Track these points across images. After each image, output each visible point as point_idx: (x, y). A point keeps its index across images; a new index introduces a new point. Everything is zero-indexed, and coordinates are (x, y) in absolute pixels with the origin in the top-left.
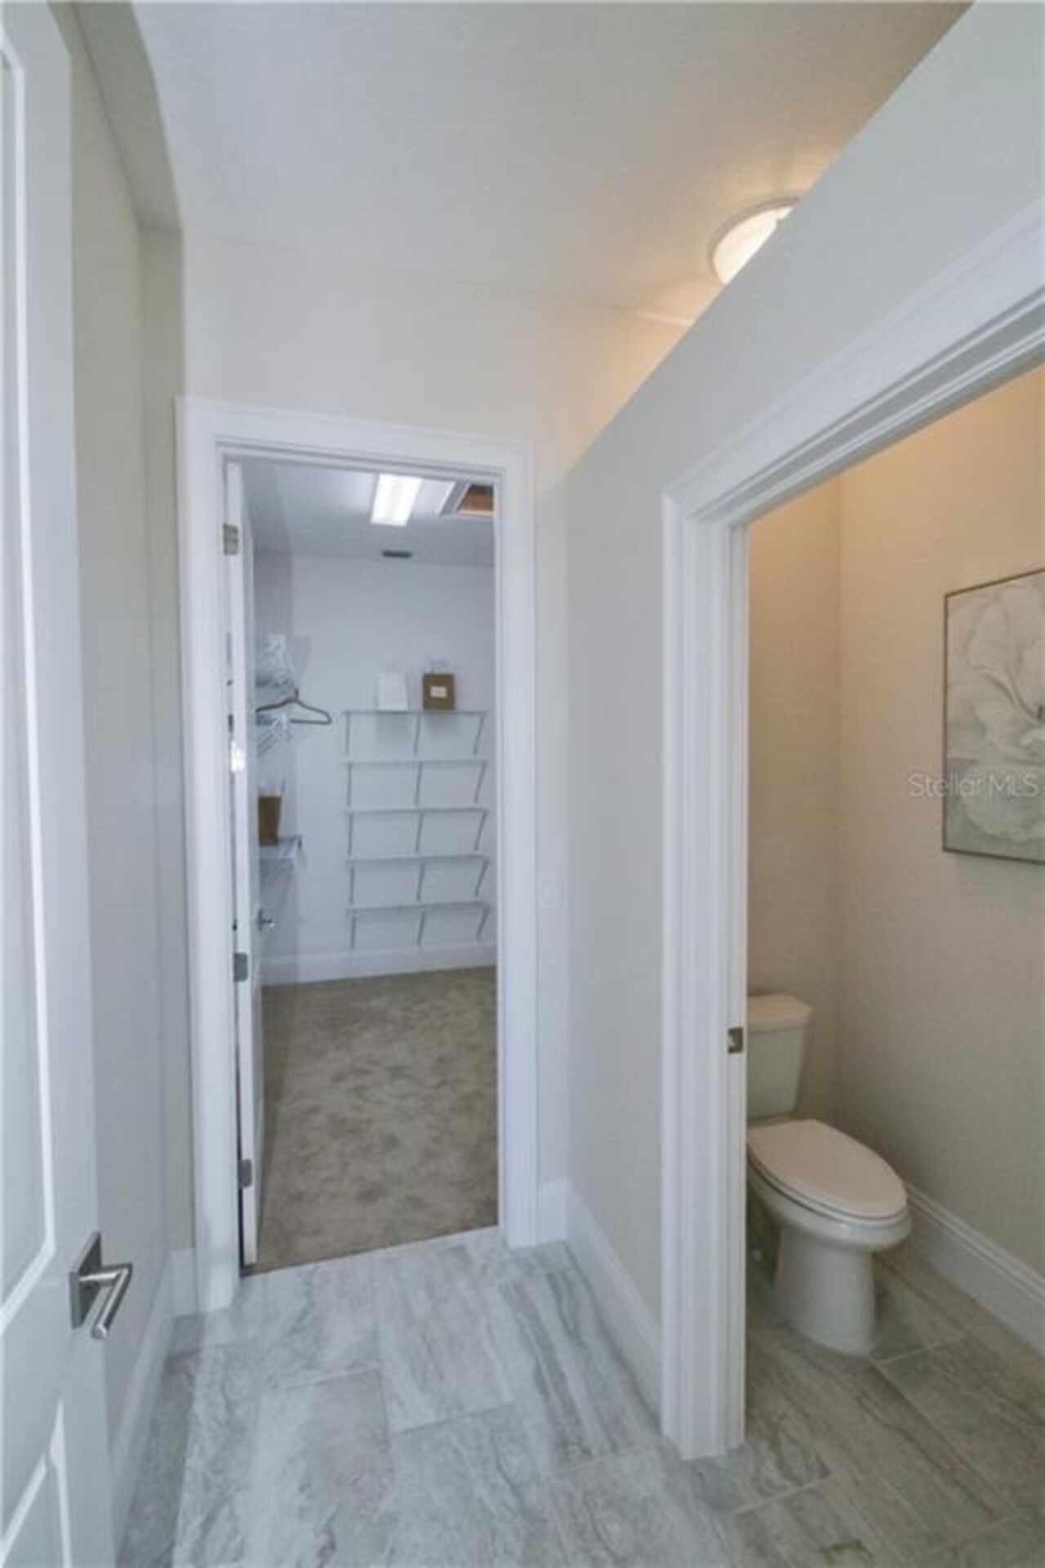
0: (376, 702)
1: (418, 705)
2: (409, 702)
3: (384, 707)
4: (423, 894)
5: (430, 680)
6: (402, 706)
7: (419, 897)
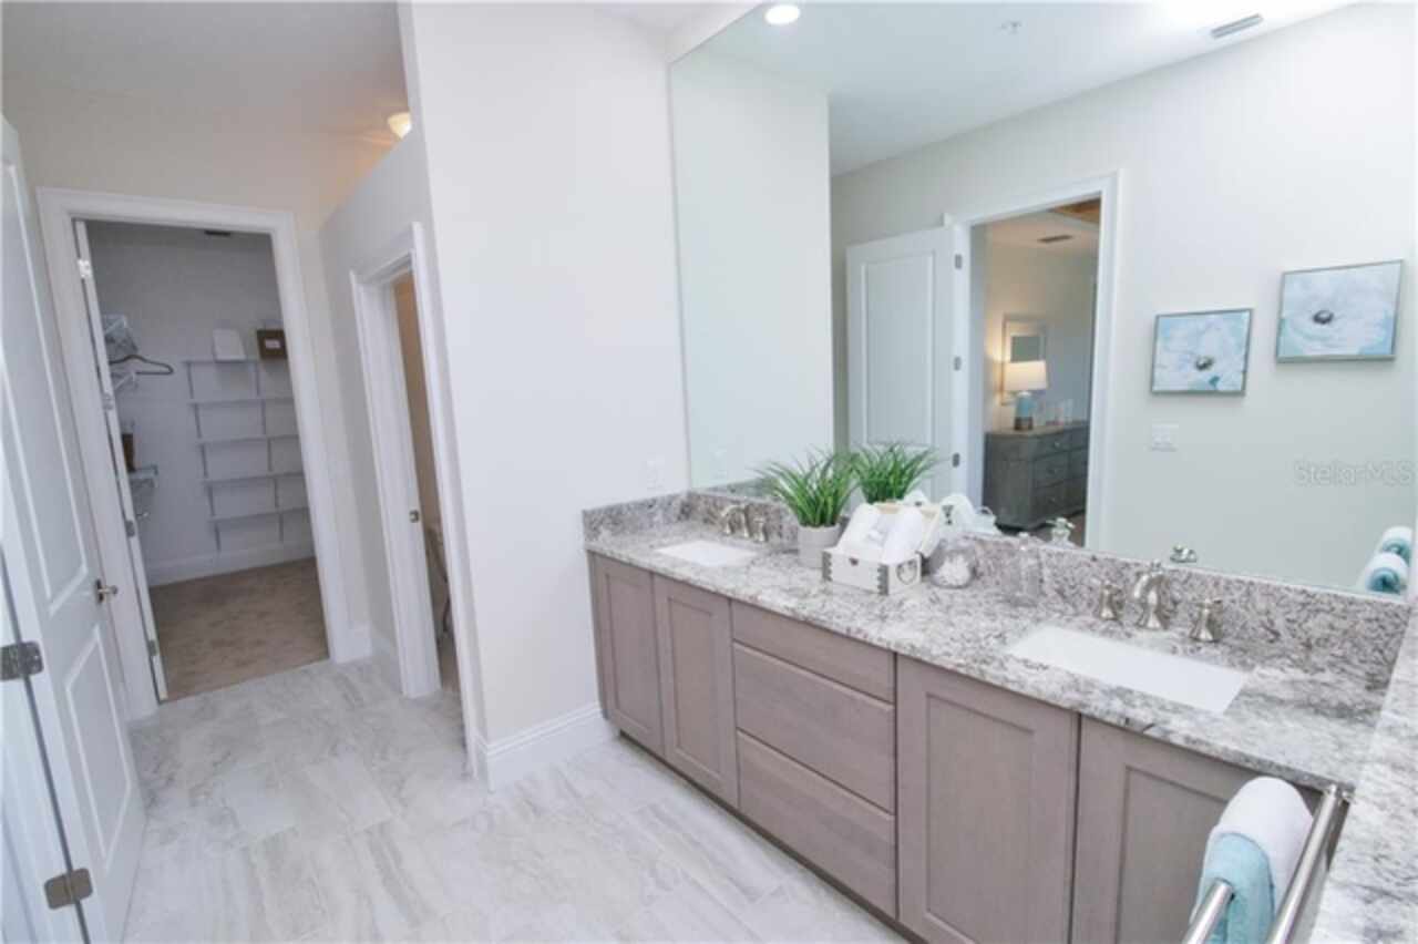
0: (214, 354)
1: (256, 356)
2: (246, 353)
3: (221, 357)
4: (281, 501)
5: (263, 335)
6: (241, 356)
7: (277, 505)
